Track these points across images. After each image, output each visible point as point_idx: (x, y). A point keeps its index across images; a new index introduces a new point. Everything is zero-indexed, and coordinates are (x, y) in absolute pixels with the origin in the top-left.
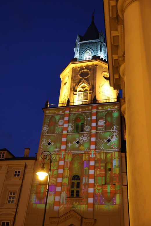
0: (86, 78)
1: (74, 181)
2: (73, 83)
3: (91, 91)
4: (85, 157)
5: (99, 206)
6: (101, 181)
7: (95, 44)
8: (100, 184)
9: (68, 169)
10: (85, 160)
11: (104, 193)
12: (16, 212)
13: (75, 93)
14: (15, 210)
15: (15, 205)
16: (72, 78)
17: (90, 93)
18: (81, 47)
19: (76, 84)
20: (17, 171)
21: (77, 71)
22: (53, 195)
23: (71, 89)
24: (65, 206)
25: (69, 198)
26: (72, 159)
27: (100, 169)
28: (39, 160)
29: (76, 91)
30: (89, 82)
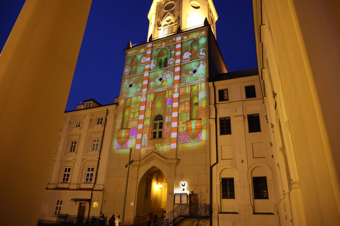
0: (171, 10)
1: (156, 122)
2: (157, 19)
4: (169, 94)
5: (182, 144)
6: (186, 118)
8: (185, 121)
9: (149, 109)
10: (168, 98)
11: (189, 130)
12: (99, 159)
13: (159, 28)
14: (98, 156)
15: (98, 151)
16: (156, 13)
17: (175, 25)
19: (161, 18)
20: (100, 119)
21: (162, 5)
22: (134, 138)
23: (155, 25)
24: (147, 148)
25: (150, 140)
26: (154, 99)
27: (185, 104)
28: (120, 104)
29: (160, 26)
30: (174, 13)
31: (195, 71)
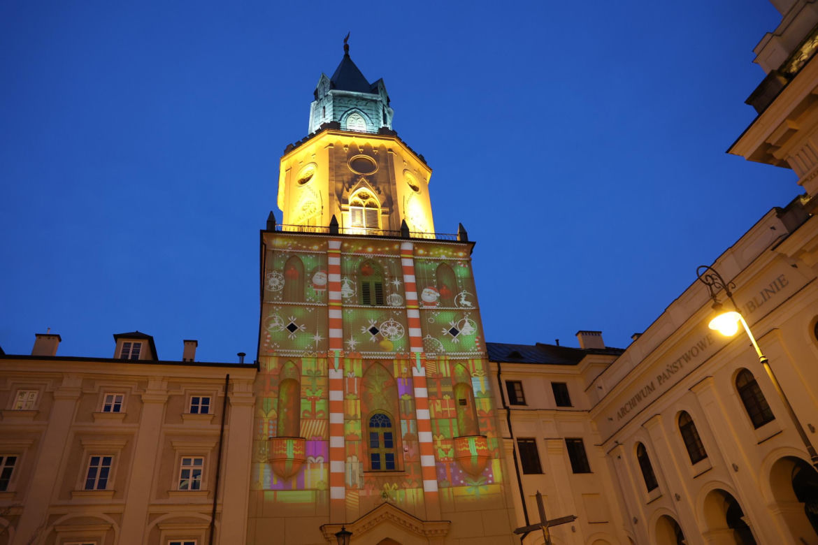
0: (368, 174)
1: (375, 430)
2: (334, 182)
3: (387, 210)
4: (399, 369)
5: (451, 489)
6: (449, 429)
7: (373, 104)
8: (448, 436)
9: (355, 397)
10: (400, 377)
11: (461, 459)
12: (214, 514)
13: (344, 206)
15: (206, 494)
16: (331, 169)
17: (383, 213)
18: (337, 101)
19: (344, 184)
20: (198, 398)
21: (343, 155)
22: (322, 465)
23: (331, 195)
24: (363, 493)
25: (369, 474)
26: (365, 373)
27: (442, 399)
29: (346, 202)
30: (378, 186)
31: (454, 332)
